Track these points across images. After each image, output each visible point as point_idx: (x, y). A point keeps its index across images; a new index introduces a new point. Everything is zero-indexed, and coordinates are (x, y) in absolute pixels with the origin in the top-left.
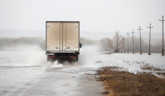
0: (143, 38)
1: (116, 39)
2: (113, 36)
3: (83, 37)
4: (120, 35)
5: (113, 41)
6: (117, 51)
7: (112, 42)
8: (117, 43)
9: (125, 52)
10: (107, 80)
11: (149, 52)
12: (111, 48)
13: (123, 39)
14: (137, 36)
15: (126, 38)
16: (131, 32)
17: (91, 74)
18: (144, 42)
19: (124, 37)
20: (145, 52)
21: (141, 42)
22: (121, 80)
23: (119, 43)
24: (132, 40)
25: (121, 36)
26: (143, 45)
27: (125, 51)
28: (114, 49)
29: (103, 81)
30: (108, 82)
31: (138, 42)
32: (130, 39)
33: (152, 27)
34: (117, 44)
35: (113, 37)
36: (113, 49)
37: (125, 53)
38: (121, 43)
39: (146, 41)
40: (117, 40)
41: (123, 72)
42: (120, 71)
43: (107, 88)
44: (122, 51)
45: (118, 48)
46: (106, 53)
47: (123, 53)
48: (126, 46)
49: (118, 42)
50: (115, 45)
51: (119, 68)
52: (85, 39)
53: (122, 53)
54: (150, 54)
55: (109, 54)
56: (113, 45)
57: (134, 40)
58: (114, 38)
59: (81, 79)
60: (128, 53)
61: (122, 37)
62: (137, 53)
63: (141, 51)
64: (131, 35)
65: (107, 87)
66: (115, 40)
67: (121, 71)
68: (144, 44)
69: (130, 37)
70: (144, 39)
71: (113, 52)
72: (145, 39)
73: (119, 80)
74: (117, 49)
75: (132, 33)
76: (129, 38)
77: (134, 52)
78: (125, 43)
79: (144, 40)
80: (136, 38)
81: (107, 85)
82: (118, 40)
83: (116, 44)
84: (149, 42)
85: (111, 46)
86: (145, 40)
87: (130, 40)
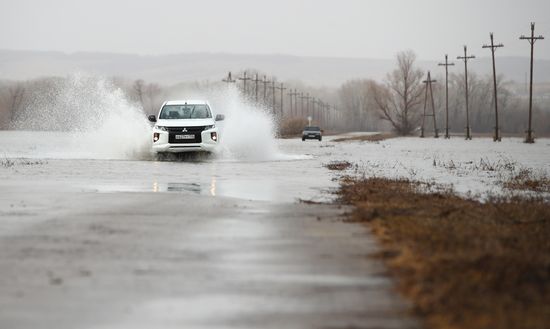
0: (504, 80)
1: (402, 84)
2: (391, 74)
3: (274, 78)
4: (415, 67)
5: (392, 91)
6: (404, 130)
7: (387, 95)
8: (405, 99)
9: (434, 134)
10: (383, 218)
11: (530, 132)
12: (382, 118)
13: (429, 82)
14: (481, 72)
15: (437, 79)
16: (458, 58)
17: (320, 203)
18: (507, 93)
19: (433, 77)
20: (513, 132)
21: (499, 96)
22: (435, 217)
23: (411, 101)
24: (463, 89)
25: (420, 74)
26: (504, 105)
27: (437, 131)
28: (394, 124)
29: (368, 220)
30: (386, 225)
31: (483, 97)
32: (455, 82)
33: (541, 38)
34: (406, 104)
35: (388, 75)
36: (388, 122)
37: (437, 137)
38: (418, 99)
39: (514, 92)
40: (406, 87)
41: (436, 195)
42: (423, 192)
43: (385, 242)
44: (423, 129)
45: (409, 118)
46: (363, 139)
47: (429, 136)
48: (441, 110)
49: (409, 97)
50: (396, 106)
51: (419, 183)
52: (282, 84)
53: (422, 136)
54: (530, 140)
55: (376, 139)
56: (390, 105)
57: (470, 88)
58: (393, 79)
59: (287, 216)
60: (447, 136)
61: (425, 78)
62: (479, 137)
63: (497, 129)
64: (458, 69)
65: (387, 237)
66: (396, 88)
67: (428, 192)
68: (509, 103)
69: (453, 75)
70: (506, 83)
71: (388, 133)
72: (512, 82)
73: (429, 219)
74: (405, 121)
75: (462, 61)
76: (452, 82)
77: (470, 134)
78: (436, 101)
79: (507, 88)
80: (478, 79)
81: (387, 233)
82: (410, 89)
83: (403, 101)
84: (529, 96)
85: (382, 112)
86: (512, 89)
87: (454, 86)
